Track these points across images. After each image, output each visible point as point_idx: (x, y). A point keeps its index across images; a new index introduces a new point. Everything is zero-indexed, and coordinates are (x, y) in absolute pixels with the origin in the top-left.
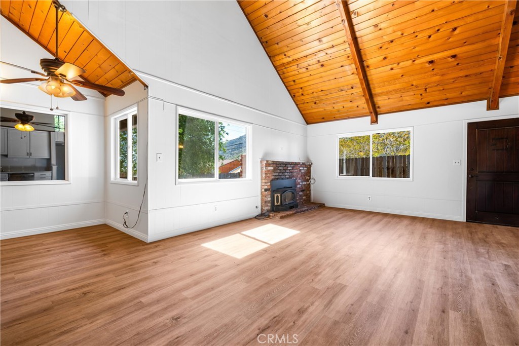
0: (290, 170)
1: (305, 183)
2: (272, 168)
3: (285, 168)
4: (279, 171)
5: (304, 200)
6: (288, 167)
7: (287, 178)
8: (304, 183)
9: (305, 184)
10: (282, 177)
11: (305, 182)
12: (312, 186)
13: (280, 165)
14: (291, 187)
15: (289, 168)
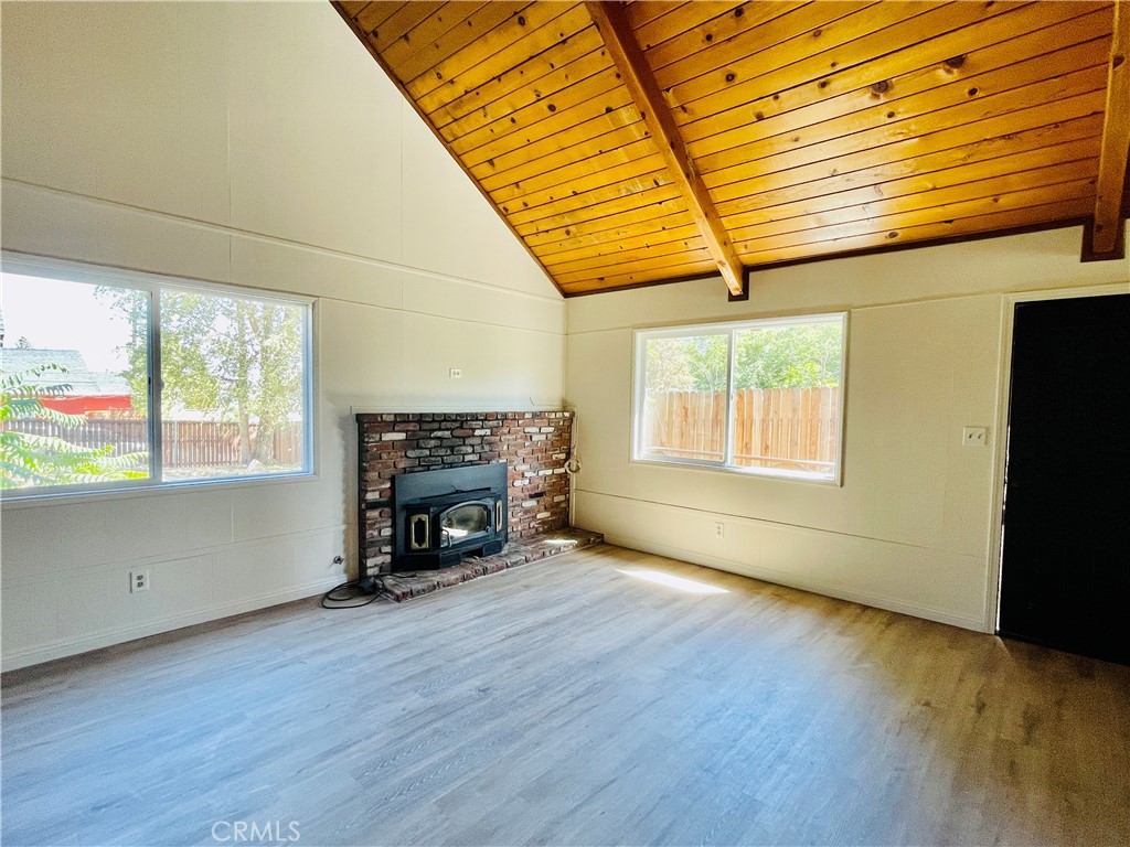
0: (482, 437)
1: (549, 472)
2: (402, 436)
3: (458, 433)
4: (433, 443)
5: (543, 522)
6: (474, 430)
7: (472, 463)
8: (541, 473)
9: (546, 477)
10: (448, 459)
11: (547, 468)
12: (573, 478)
13: (436, 425)
14: (489, 489)
15: (477, 433)
